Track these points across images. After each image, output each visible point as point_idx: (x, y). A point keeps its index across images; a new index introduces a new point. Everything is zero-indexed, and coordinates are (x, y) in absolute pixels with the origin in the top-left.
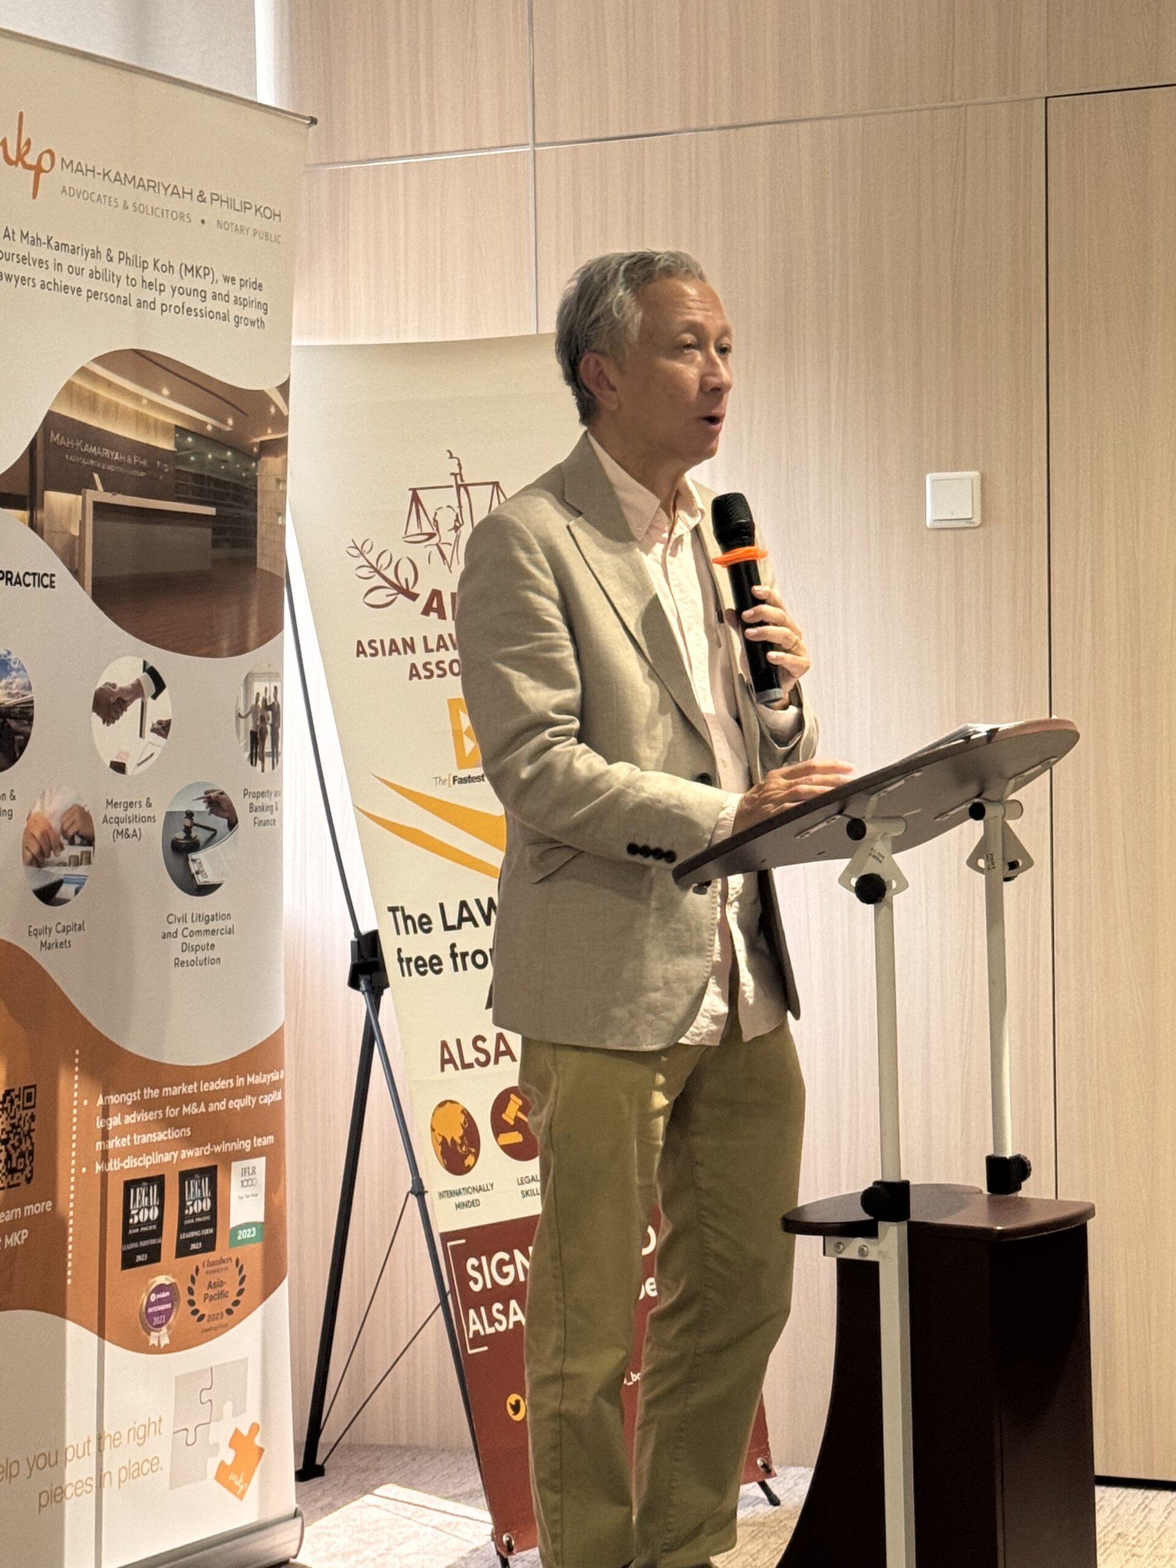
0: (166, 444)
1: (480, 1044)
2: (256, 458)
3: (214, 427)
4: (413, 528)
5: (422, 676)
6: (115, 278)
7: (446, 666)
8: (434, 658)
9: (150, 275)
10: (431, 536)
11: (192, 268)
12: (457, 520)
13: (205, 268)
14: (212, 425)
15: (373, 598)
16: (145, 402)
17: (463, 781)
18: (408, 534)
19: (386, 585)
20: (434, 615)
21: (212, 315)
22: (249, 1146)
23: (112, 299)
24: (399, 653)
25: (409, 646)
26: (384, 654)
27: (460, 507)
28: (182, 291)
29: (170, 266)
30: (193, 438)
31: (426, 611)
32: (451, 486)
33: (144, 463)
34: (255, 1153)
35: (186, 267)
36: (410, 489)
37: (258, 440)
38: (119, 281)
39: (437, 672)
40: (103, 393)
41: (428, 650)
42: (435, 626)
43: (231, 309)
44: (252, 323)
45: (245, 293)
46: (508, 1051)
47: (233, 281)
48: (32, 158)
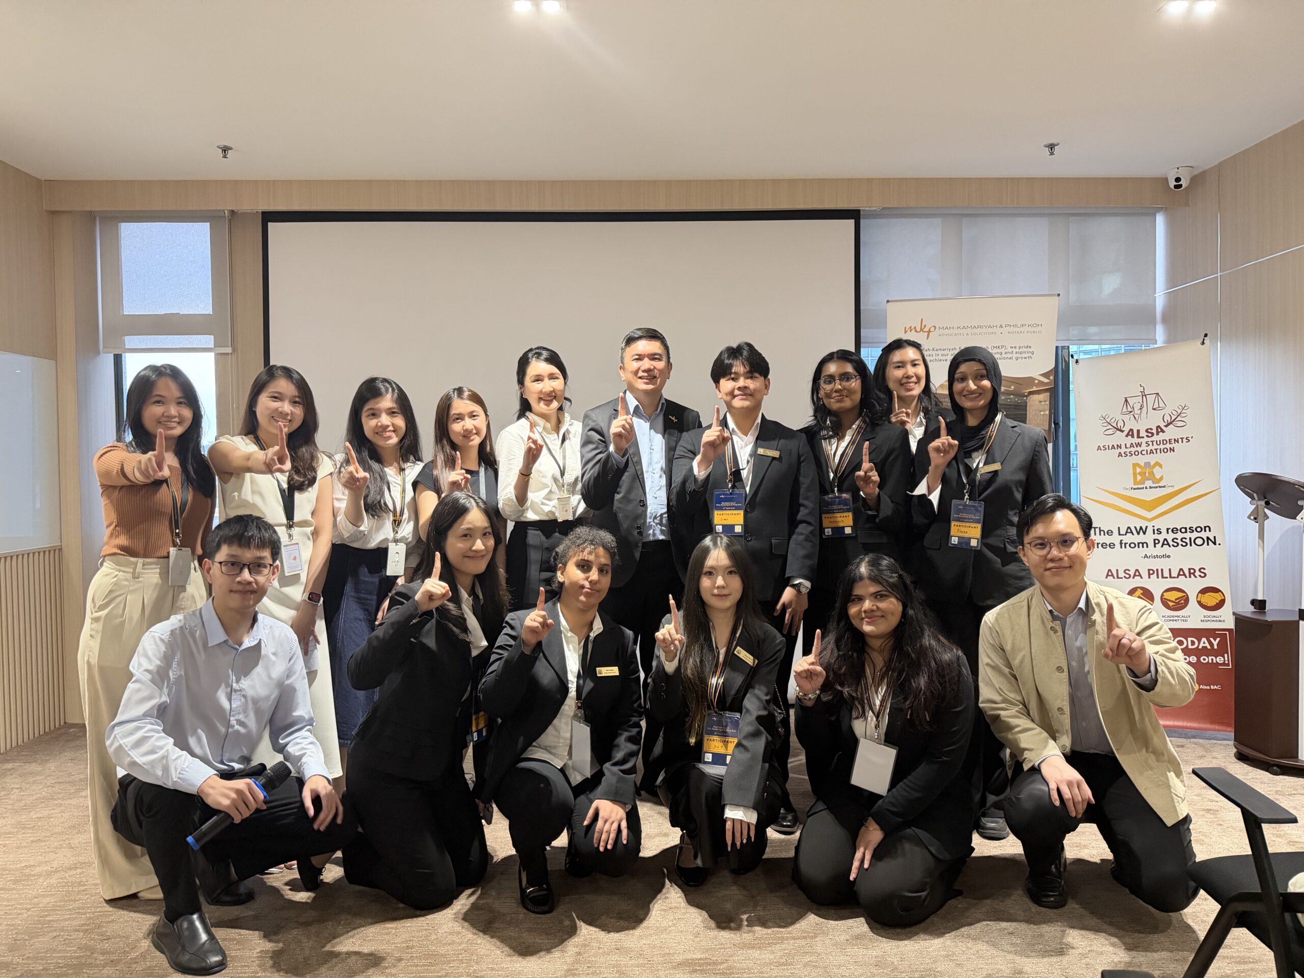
1: (1127, 572)
2: (1026, 396)
4: (1125, 410)
5: (1123, 456)
7: (1133, 453)
8: (1128, 450)
10: (1131, 412)
11: (996, 346)
12: (1141, 406)
15: (1107, 433)
17: (1135, 489)
18: (1122, 411)
19: (1112, 427)
20: (1130, 437)
21: (1004, 358)
24: (1115, 449)
25: (1119, 447)
26: (1109, 449)
27: (1143, 402)
31: (1127, 436)
32: (1140, 396)
36: (1125, 398)
37: (1028, 391)
39: (1129, 455)
41: (1126, 448)
42: (1130, 440)
43: (1014, 355)
44: (1026, 358)
45: (1021, 350)
46: (1140, 575)
47: (1015, 347)
48: (926, 329)
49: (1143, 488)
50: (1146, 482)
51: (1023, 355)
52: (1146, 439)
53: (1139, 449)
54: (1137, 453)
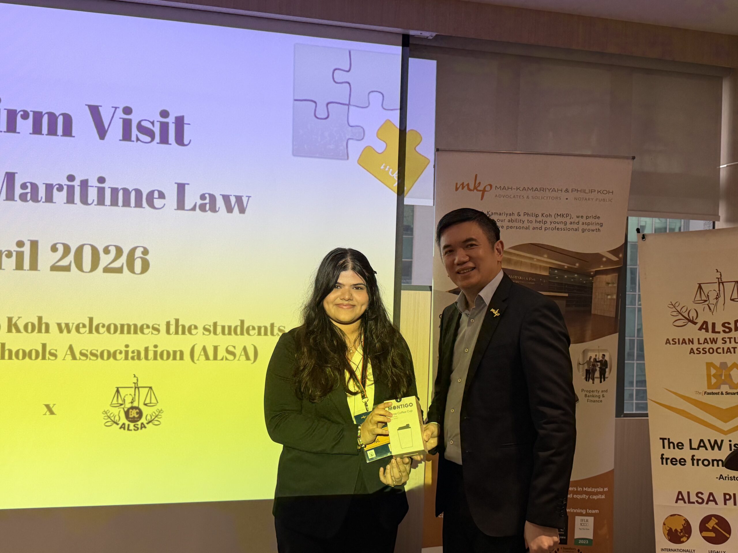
0: (546, 273)
1: (700, 495)
2: (593, 276)
3: (568, 267)
4: (698, 298)
5: (695, 353)
6: (522, 222)
7: (707, 350)
8: (702, 347)
9: (540, 218)
10: (705, 301)
11: (561, 214)
12: (718, 295)
13: (566, 214)
14: (567, 266)
15: (677, 323)
16: (535, 260)
17: (709, 394)
18: (695, 300)
19: (683, 318)
20: (703, 331)
21: (569, 230)
22: (585, 512)
23: (520, 228)
24: (686, 344)
25: (691, 341)
26: (679, 344)
27: (719, 290)
28: (555, 223)
29: (550, 215)
30: (557, 271)
31: (700, 329)
32: (716, 283)
33: (534, 280)
34: (587, 515)
35: (557, 214)
36: (698, 284)
37: (594, 270)
38: (523, 222)
39: (702, 352)
40: (514, 258)
41: (699, 343)
42: (703, 335)
43: (581, 227)
44: (593, 230)
45: (589, 220)
46: (714, 500)
47: (582, 217)
48: (481, 188)
49: (717, 394)
50: (722, 386)
51: (591, 227)
52: (723, 335)
53: (715, 346)
54: (711, 351)
